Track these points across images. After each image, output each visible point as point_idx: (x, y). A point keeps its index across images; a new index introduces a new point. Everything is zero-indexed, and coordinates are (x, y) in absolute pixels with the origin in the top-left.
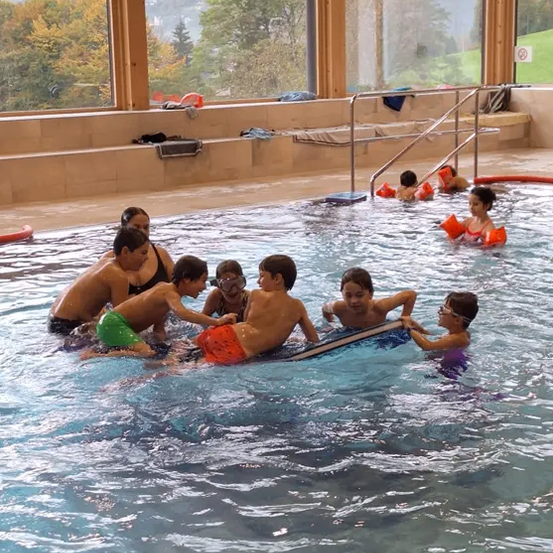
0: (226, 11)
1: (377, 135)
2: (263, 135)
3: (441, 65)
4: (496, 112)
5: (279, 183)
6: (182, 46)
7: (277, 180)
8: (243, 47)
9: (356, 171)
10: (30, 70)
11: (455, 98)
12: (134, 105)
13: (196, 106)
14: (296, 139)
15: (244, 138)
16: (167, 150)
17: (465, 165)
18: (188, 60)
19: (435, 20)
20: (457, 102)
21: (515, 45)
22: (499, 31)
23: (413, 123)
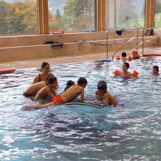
0: (71, 6)
1: (114, 42)
2: (82, 42)
3: (133, 22)
4: (149, 35)
5: (86, 56)
6: (58, 16)
8: (76, 16)
9: (108, 52)
10: (14, 23)
11: (137, 32)
12: (44, 33)
13: (62, 33)
14: (91, 43)
15: (76, 43)
16: (54, 46)
17: (140, 51)
18: (60, 20)
19: (131, 9)
20: (138, 33)
21: (155, 16)
22: (150, 12)
23: (125, 39)
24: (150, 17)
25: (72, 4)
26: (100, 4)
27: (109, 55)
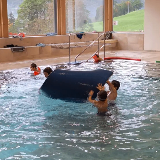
0: (25, 9)
1: (75, 45)
2: (43, 45)
3: (87, 26)
4: (108, 39)
5: (48, 59)
7: (47, 58)
8: (30, 20)
12: (4, 36)
13: (23, 37)
14: (52, 47)
15: (37, 46)
16: (14, 50)
17: (101, 54)
18: (14, 24)
19: (86, 13)
20: (99, 36)
21: (113, 20)
22: (108, 17)
23: (85, 42)
24: (108, 21)
25: (26, 7)
26: (60, 7)
27: (72, 59)
